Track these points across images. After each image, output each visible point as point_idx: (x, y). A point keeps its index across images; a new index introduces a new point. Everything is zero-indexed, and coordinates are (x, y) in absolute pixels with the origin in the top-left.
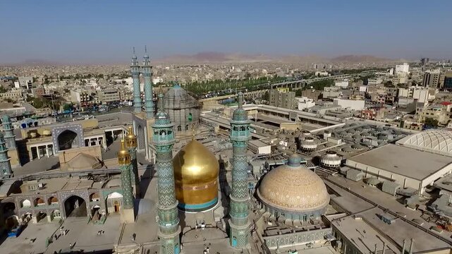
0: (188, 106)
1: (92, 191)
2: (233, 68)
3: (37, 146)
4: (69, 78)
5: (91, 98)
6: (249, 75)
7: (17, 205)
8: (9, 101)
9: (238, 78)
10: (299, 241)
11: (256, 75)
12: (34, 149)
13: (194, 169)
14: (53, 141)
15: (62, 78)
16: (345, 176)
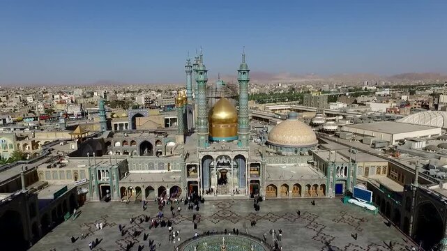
0: (226, 96)
1: (157, 139)
2: (280, 85)
3: (118, 123)
4: (133, 92)
5: (152, 102)
6: (293, 89)
7: (112, 144)
8: (92, 103)
9: (282, 92)
10: (289, 162)
11: (300, 89)
12: (116, 125)
13: (223, 115)
14: (128, 121)
15: (128, 92)
16: (339, 137)
